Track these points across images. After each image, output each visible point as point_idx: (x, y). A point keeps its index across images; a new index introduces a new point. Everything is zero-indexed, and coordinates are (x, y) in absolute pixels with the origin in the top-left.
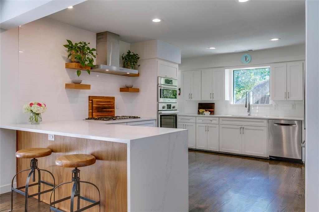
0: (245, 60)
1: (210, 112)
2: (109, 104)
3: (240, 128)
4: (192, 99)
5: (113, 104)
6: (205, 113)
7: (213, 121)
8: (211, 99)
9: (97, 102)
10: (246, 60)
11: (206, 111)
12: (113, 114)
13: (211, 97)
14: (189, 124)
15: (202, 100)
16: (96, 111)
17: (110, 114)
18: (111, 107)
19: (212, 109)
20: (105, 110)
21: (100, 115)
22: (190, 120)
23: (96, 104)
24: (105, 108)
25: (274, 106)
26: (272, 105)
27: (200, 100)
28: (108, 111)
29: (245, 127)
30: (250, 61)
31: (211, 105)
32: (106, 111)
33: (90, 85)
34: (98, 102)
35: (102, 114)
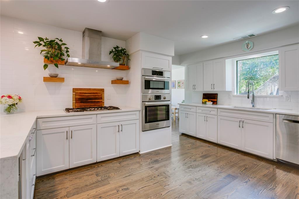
0: (246, 47)
1: (212, 102)
2: (96, 95)
3: (240, 122)
4: (196, 90)
5: (100, 95)
6: (207, 103)
7: (211, 112)
8: (212, 90)
9: (80, 94)
10: (248, 48)
11: (209, 101)
12: (100, 104)
13: (212, 87)
14: (191, 113)
15: (204, 90)
16: (80, 102)
17: (97, 104)
18: (98, 98)
19: (215, 99)
20: (90, 101)
21: (84, 105)
22: (191, 110)
23: (79, 95)
24: (91, 99)
25: (285, 97)
26: (282, 96)
27: (203, 91)
28: (95, 102)
29: (245, 121)
30: (253, 48)
31: (214, 95)
32: (92, 102)
33: (64, 78)
34: (82, 94)
35: (86, 105)
